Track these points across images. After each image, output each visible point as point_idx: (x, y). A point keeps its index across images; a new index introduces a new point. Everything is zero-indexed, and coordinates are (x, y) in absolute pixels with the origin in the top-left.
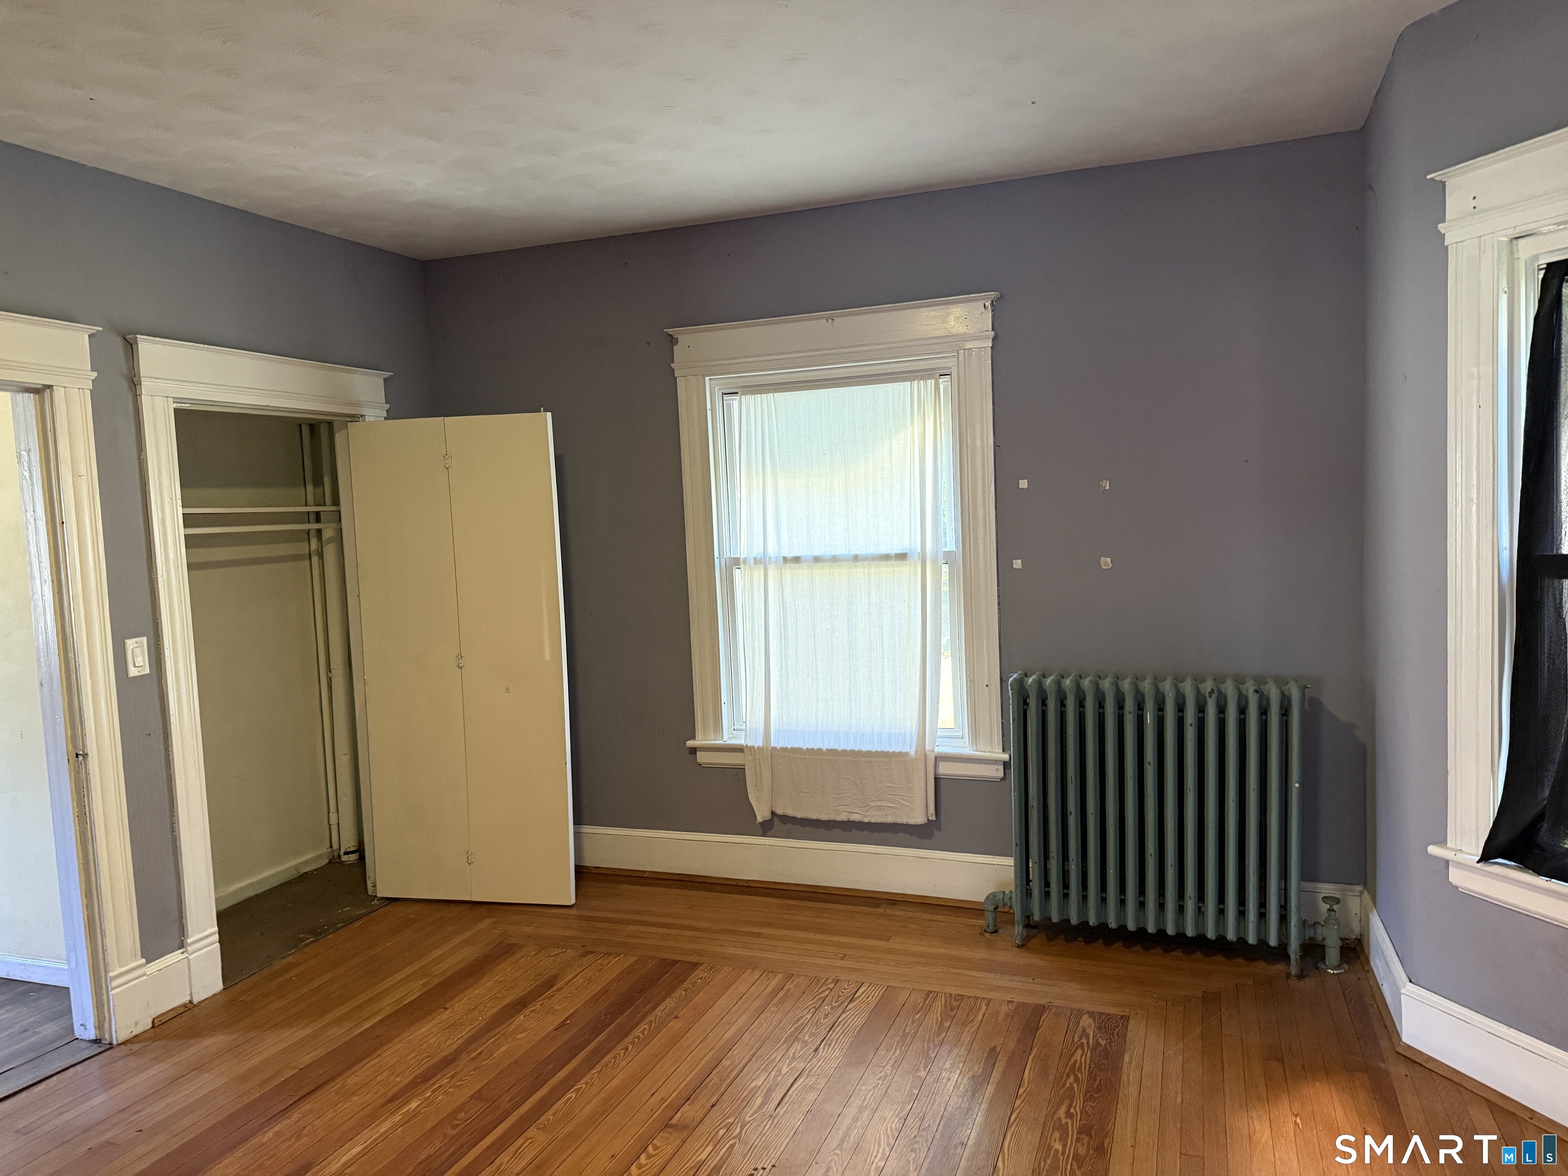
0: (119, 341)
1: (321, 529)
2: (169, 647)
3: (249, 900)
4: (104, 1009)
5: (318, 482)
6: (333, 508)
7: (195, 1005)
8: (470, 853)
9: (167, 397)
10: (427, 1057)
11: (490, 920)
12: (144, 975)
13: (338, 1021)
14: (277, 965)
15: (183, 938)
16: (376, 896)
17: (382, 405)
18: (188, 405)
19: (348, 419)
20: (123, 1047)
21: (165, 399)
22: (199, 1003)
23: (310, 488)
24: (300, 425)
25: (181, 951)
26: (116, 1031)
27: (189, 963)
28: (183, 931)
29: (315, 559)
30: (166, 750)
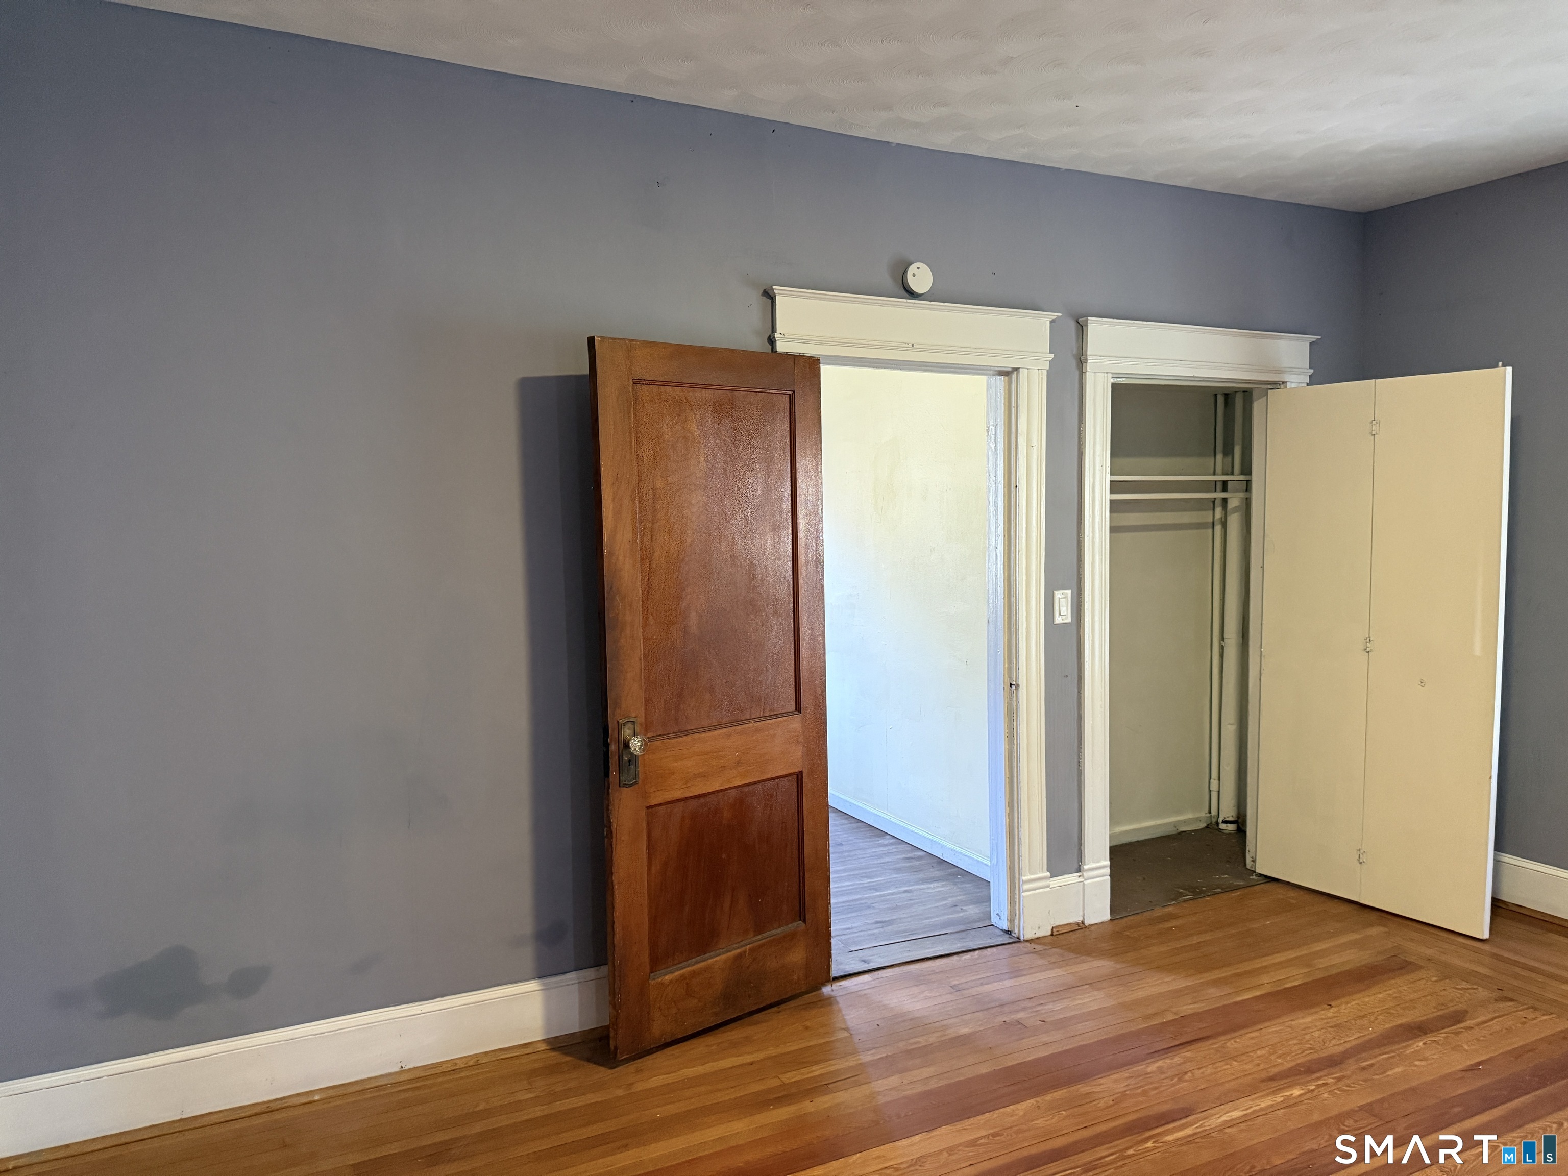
0: (1072, 324)
1: (1227, 498)
2: (1089, 600)
3: (1130, 844)
4: (1015, 906)
5: (1228, 451)
6: (1242, 478)
7: (1086, 927)
8: (1362, 851)
9: (1107, 373)
10: (1311, 1049)
11: (1382, 929)
12: (1048, 886)
13: (1216, 983)
14: (1159, 912)
15: (1080, 863)
16: (1255, 872)
17: (1306, 370)
18: (1124, 379)
19: (1269, 387)
20: (1028, 944)
21: (1106, 375)
22: (1089, 925)
23: (1219, 457)
24: (1216, 395)
25: (1078, 874)
26: (1023, 929)
27: (1084, 887)
28: (1081, 857)
29: (1218, 528)
30: (1079, 692)
